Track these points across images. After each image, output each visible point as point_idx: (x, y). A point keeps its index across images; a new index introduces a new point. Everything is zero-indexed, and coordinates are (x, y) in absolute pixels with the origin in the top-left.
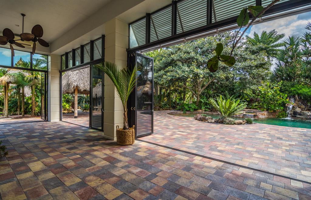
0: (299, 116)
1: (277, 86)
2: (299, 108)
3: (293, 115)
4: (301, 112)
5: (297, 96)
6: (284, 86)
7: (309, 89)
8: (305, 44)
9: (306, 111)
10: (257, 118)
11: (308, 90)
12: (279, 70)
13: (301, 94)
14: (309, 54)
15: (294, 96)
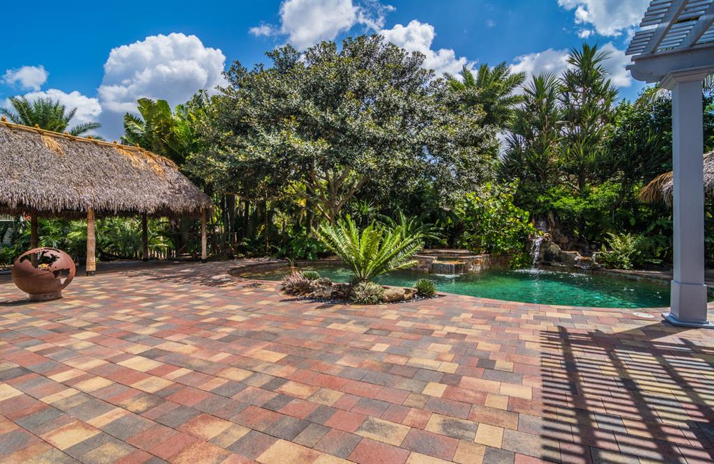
0: (555, 264)
1: (508, 192)
2: (556, 243)
3: (543, 261)
4: (560, 253)
5: (551, 216)
6: (525, 192)
7: (575, 198)
8: (567, 97)
9: (571, 250)
10: (464, 272)
11: (574, 201)
12: (515, 155)
13: (559, 209)
14: (574, 118)
15: (544, 216)
